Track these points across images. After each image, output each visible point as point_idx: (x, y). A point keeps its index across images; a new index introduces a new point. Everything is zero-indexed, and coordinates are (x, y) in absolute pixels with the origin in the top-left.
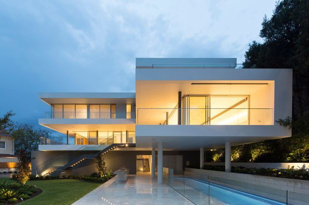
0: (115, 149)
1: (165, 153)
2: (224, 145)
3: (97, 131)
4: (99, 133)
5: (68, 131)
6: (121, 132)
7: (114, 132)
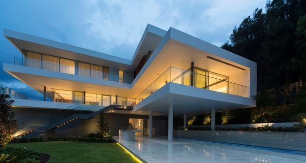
0: (110, 111)
1: (154, 118)
2: (211, 111)
3: (84, 92)
4: (86, 94)
5: (45, 88)
6: (110, 96)
7: (102, 95)
